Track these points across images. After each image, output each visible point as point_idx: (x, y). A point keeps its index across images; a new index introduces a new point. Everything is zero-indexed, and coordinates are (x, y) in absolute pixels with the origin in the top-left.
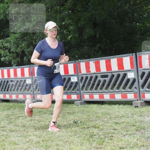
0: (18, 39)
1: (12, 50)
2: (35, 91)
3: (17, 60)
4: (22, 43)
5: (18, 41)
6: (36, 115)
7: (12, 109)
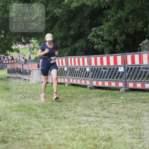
0: (111, 27)
1: (105, 38)
2: (128, 79)
3: (109, 48)
4: (115, 31)
5: (111, 29)
6: (128, 103)
7: (105, 96)
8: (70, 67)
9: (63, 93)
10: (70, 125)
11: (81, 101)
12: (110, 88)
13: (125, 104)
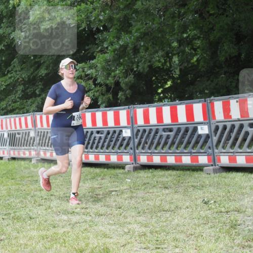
0: (109, 62)
1: (99, 81)
2: (138, 149)
3: (106, 96)
4: (117, 69)
5: (109, 65)
6: (138, 189)
7: (99, 179)
8: (40, 130)
9: (28, 176)
10: (38, 229)
11: (59, 188)
12: (108, 164)
13: (134, 191)
